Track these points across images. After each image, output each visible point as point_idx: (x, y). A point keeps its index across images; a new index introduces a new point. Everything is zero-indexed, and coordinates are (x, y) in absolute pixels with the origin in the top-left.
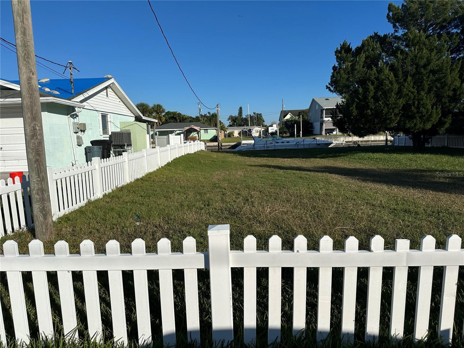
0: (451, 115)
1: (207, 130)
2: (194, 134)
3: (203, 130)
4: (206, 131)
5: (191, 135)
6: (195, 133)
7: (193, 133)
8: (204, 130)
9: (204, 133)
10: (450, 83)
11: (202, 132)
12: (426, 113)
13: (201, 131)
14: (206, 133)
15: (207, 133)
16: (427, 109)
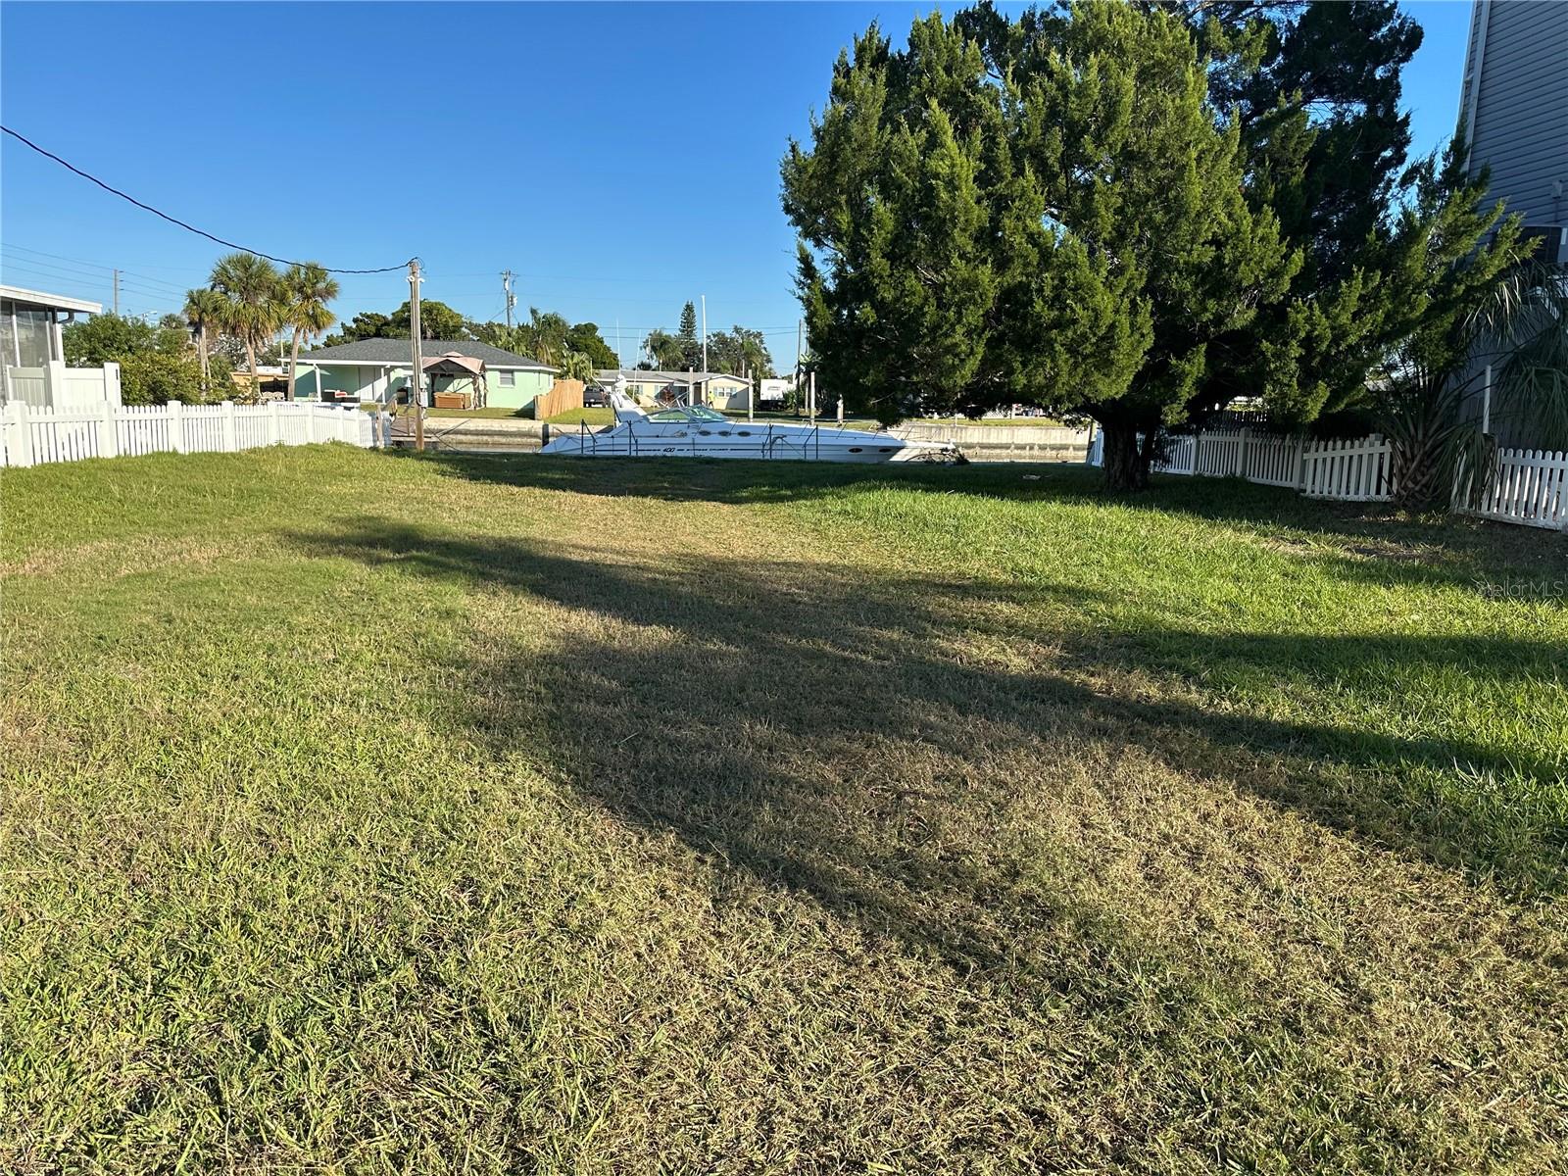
0: (1203, 347)
1: (512, 372)
2: (461, 386)
3: (498, 373)
4: (509, 376)
5: (450, 388)
6: (465, 381)
7: (456, 382)
8: (501, 371)
9: (502, 383)
10: (1198, 205)
11: (493, 377)
12: (1090, 328)
13: (488, 375)
14: (507, 383)
15: (513, 383)
16: (1094, 310)
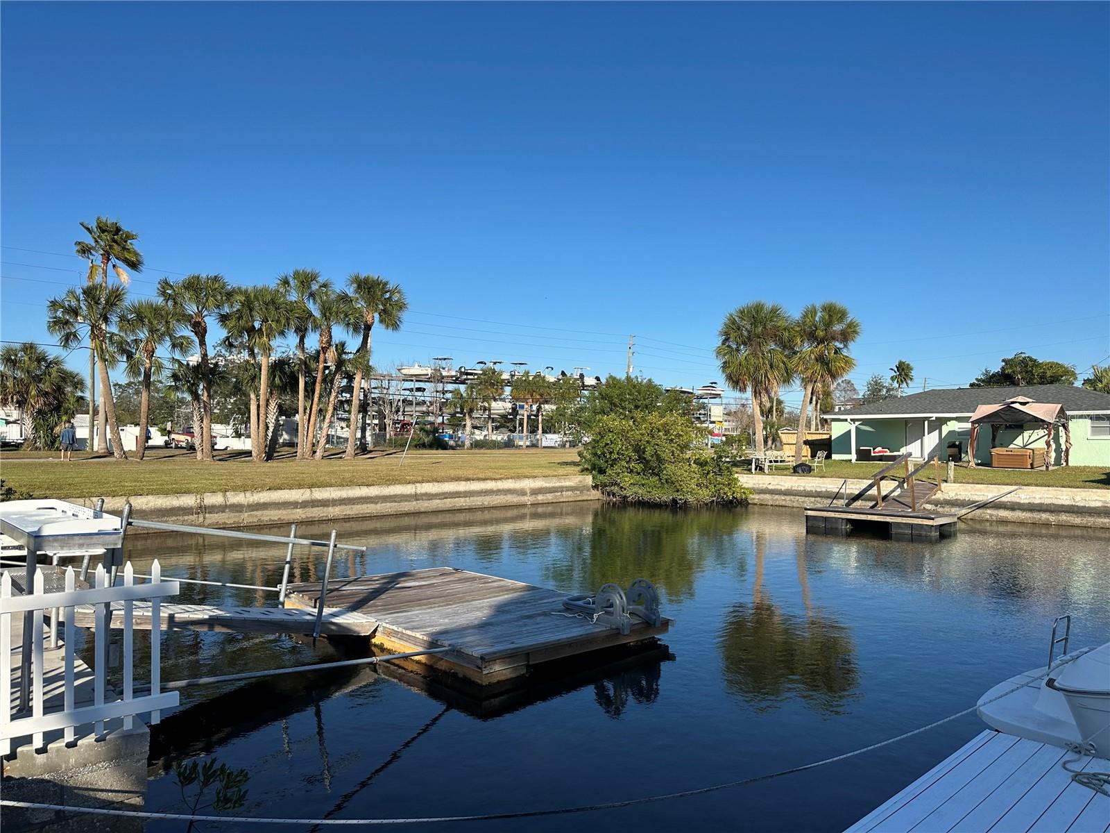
3: (1088, 422)
4: (1107, 424)
5: (1019, 441)
6: (1038, 433)
7: (1027, 434)
9: (1093, 433)
11: (1080, 426)
14: (1101, 434)
